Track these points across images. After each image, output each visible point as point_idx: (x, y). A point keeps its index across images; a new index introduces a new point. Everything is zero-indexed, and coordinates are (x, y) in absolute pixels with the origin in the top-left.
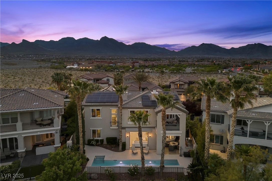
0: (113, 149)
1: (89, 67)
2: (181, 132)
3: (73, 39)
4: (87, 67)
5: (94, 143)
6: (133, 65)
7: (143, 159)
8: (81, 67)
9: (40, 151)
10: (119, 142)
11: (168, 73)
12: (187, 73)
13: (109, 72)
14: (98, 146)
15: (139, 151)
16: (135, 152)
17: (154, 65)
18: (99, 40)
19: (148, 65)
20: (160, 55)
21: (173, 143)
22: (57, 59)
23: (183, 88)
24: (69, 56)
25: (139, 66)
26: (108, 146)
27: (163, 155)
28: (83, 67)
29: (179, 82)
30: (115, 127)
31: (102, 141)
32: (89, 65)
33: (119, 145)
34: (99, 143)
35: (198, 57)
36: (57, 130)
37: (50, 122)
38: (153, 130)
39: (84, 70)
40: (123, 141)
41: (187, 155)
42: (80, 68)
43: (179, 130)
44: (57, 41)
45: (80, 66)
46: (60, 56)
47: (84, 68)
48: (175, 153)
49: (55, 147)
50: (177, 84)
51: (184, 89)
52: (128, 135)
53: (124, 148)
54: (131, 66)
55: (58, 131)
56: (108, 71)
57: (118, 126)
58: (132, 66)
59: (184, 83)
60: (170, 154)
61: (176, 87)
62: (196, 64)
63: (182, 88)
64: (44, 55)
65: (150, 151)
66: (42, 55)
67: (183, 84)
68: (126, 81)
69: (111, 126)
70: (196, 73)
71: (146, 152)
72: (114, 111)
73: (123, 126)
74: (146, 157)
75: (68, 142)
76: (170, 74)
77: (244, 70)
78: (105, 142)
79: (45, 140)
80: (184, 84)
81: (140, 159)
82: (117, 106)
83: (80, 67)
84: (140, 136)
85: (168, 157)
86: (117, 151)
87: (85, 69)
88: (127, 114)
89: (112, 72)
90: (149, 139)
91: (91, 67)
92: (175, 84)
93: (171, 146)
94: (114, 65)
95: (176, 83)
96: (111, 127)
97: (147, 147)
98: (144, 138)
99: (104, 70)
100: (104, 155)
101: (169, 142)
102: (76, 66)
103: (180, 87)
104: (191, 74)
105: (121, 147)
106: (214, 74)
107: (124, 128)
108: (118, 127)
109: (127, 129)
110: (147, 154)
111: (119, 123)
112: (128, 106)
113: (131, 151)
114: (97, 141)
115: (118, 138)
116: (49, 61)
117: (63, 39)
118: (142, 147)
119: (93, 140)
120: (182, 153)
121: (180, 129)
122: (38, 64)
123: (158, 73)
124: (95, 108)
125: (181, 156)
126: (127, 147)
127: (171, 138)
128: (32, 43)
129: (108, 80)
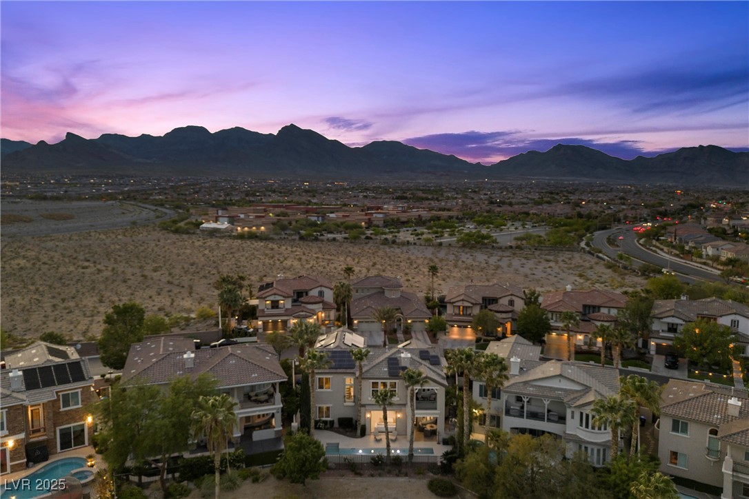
0: (348, 433)
1: (258, 227)
2: (439, 412)
3: (202, 130)
4: (254, 228)
5: (322, 425)
6: (369, 219)
7: (388, 445)
8: (239, 228)
9: (258, 435)
10: (356, 425)
11: (455, 247)
12: (500, 248)
13: (310, 244)
14: (327, 429)
15: (383, 437)
16: (378, 438)
17: (424, 219)
18: (275, 133)
19: (405, 220)
20: (442, 175)
21: (432, 427)
22: (162, 191)
23: (470, 315)
24: (193, 179)
25: (384, 222)
26: (341, 430)
27: (411, 442)
28: (243, 228)
29: (461, 302)
30: (349, 403)
31: (332, 422)
32: (259, 222)
33: (356, 429)
34: (328, 426)
35: (546, 181)
36: (278, 409)
37: (265, 397)
38: (403, 408)
39: (246, 236)
40: (362, 422)
41: (445, 442)
42: (237, 230)
43: (436, 409)
44: (160, 137)
45: (235, 224)
46: (169, 180)
47: (246, 229)
48: (432, 440)
49: (276, 431)
50: (459, 307)
51: (472, 317)
52: (368, 416)
53: (363, 433)
54: (363, 223)
55: (280, 410)
56: (307, 241)
57: (354, 402)
58: (366, 223)
59: (471, 305)
60: (425, 441)
61: (457, 311)
62: (531, 212)
63: (468, 313)
64: (127, 176)
65: (398, 437)
66: (122, 177)
67: (469, 307)
68: (357, 292)
69: (345, 402)
70: (522, 249)
71: (394, 438)
72: (349, 381)
73: (363, 402)
74: (392, 445)
75: (293, 424)
76: (460, 250)
77: (643, 240)
78: (336, 425)
79: (256, 422)
80: (472, 307)
81: (385, 446)
82: (353, 374)
83: (236, 228)
84: (385, 418)
85: (421, 444)
86: (355, 436)
87: (249, 232)
88: (367, 387)
89: (318, 242)
90: (397, 420)
91: (263, 228)
92: (454, 306)
93: (427, 431)
94: (320, 218)
95: (456, 304)
96: (345, 404)
97: (394, 432)
98: (390, 419)
99: (297, 237)
100: (338, 442)
101: (425, 425)
102: (223, 225)
103: (465, 313)
104: (510, 250)
105: (359, 431)
106: (567, 252)
107: (364, 406)
108: (353, 404)
109: (367, 408)
110: (394, 441)
111: (357, 399)
112: (368, 375)
113: (372, 437)
114: (325, 422)
115: (355, 419)
116: (146, 199)
117: (177, 131)
118: (387, 432)
119: (319, 421)
120: (441, 440)
121: (438, 407)
122: (123, 213)
123: (430, 245)
124: (324, 377)
125: (439, 443)
126: (367, 432)
127: (428, 418)
128: (92, 142)
129: (321, 294)
